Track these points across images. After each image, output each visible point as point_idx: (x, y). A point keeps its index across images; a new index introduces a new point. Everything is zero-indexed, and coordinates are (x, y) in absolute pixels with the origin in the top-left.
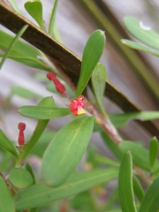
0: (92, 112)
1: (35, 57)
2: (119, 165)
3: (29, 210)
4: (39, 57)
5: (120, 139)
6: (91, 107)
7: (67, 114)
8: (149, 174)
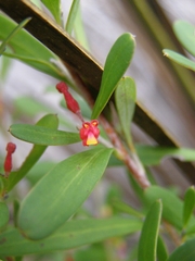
0: (113, 142)
1: (48, 60)
2: (144, 217)
3: (13, 258)
4: (52, 60)
5: (147, 183)
6: (114, 135)
7: (76, 141)
8: (180, 233)
